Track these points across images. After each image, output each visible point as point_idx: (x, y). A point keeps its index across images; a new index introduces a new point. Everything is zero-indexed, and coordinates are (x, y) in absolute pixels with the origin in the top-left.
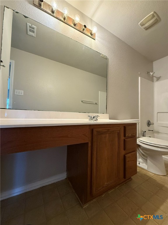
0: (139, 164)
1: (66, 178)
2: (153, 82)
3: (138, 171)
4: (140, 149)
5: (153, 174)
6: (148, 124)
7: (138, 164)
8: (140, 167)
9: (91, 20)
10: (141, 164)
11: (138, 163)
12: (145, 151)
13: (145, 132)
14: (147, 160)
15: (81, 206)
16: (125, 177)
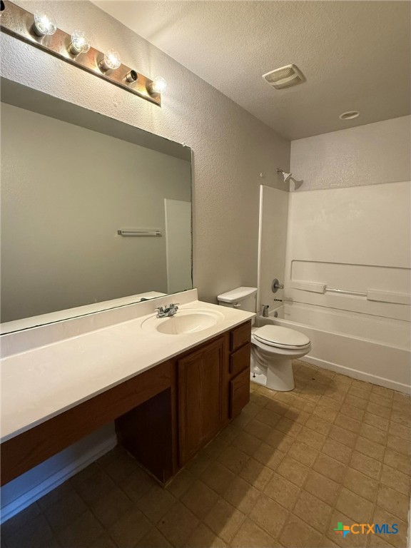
0: (254, 377)
1: (117, 446)
2: (289, 191)
3: (251, 391)
4: (256, 350)
5: (275, 393)
6: (275, 287)
7: (252, 378)
8: (255, 383)
9: (147, 43)
10: (258, 376)
11: (252, 374)
12: (264, 355)
13: (268, 306)
14: (266, 368)
15: (161, 487)
16: (230, 416)
